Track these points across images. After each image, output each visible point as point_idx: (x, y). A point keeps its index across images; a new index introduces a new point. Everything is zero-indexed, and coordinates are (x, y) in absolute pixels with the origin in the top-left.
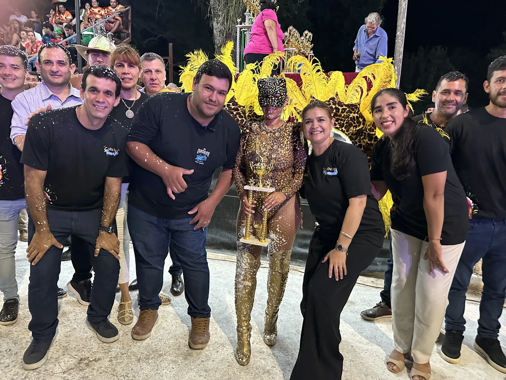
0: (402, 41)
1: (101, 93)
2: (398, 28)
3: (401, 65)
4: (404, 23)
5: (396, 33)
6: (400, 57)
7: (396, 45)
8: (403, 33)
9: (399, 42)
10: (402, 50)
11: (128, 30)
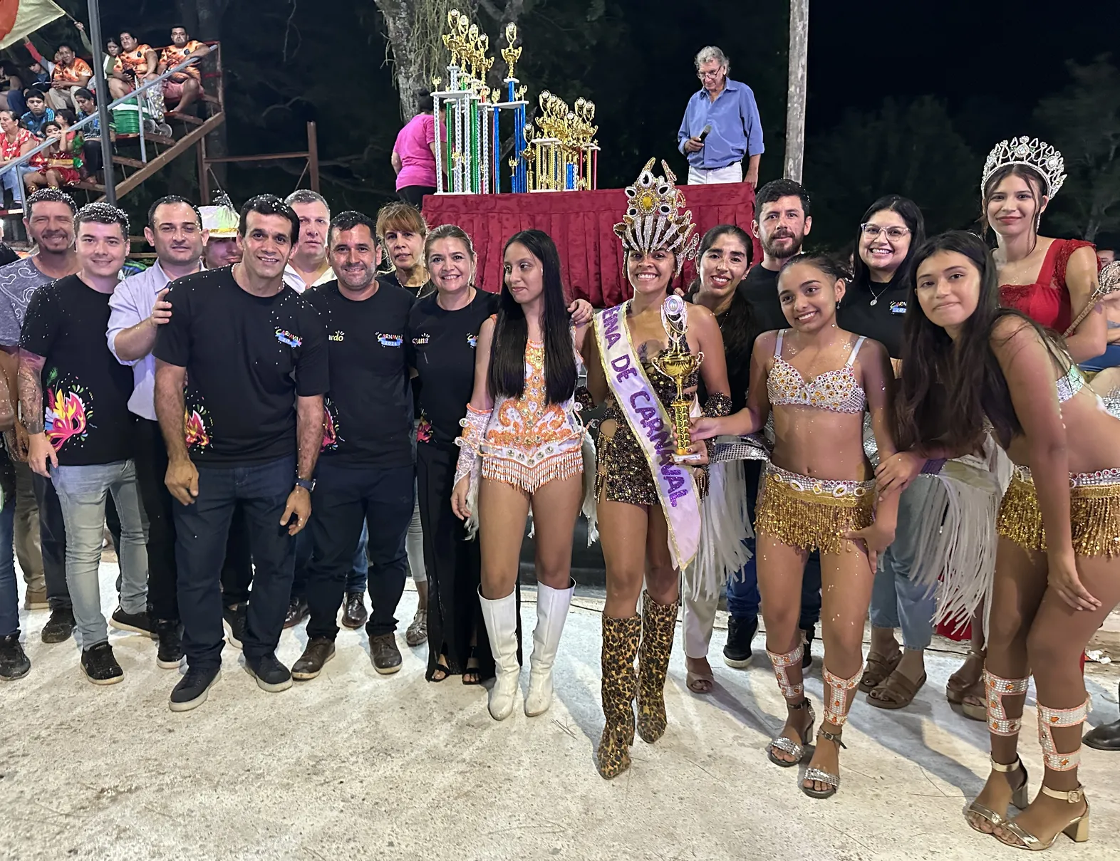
0: (801, 104)
1: (270, 238)
2: (792, 78)
3: (801, 157)
4: (803, 67)
5: (788, 89)
6: (799, 140)
7: (790, 113)
8: (801, 88)
9: (796, 109)
10: (802, 123)
11: (217, 97)
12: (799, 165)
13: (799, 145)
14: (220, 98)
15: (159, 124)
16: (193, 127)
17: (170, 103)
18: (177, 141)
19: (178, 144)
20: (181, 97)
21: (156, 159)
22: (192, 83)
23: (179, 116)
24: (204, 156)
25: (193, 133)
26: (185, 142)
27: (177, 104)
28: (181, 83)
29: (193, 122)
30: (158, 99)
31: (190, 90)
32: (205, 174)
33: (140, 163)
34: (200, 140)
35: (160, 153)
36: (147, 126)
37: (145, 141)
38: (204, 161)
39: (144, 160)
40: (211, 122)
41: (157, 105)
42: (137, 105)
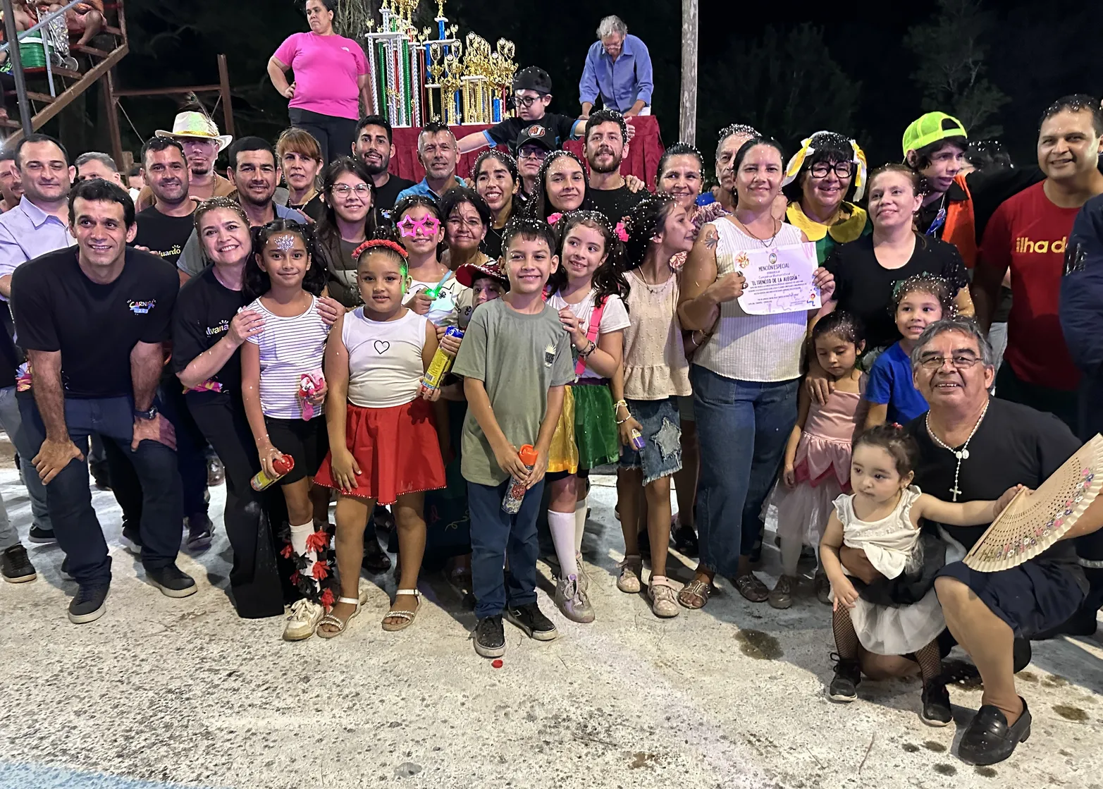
0: (694, 41)
1: (98, 224)
2: (685, 16)
3: (695, 89)
4: (695, 6)
5: (681, 26)
6: (693, 74)
7: (684, 49)
8: (693, 25)
9: (689, 45)
10: (695, 59)
11: (118, 26)
12: (693, 98)
13: (693, 78)
14: (123, 30)
15: (64, 57)
16: (97, 60)
17: (74, 35)
18: (83, 74)
19: (85, 77)
20: (84, 29)
21: (64, 94)
22: (95, 15)
23: (84, 49)
24: (111, 89)
25: (98, 66)
26: (91, 76)
27: (81, 36)
28: (83, 14)
29: (98, 55)
30: (62, 32)
31: (94, 23)
32: (114, 107)
33: (48, 97)
34: (106, 73)
35: (68, 87)
36: (53, 57)
37: (53, 74)
38: (111, 95)
39: (53, 94)
40: (116, 54)
41: (62, 38)
42: (41, 37)
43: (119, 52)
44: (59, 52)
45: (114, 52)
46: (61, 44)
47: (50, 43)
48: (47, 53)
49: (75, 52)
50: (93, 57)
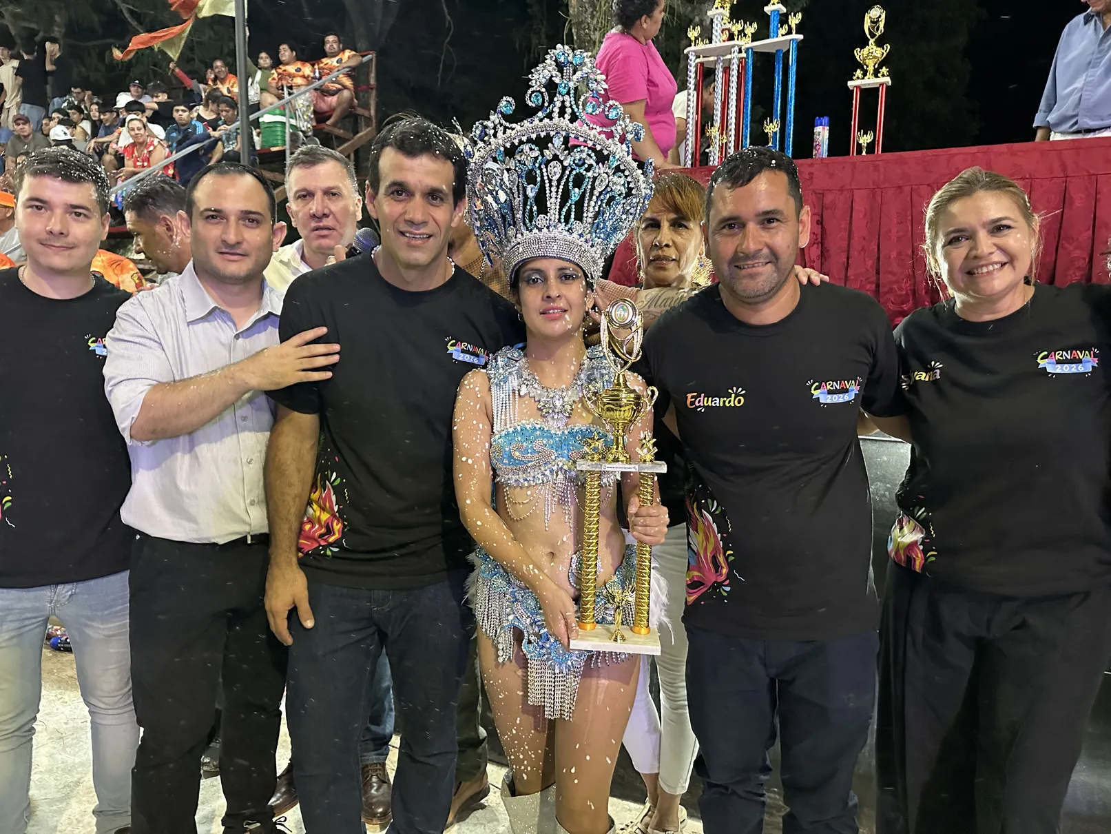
14: (373, 112)
15: (306, 137)
16: (342, 141)
22: (346, 93)
28: (333, 95)
29: (343, 136)
30: (307, 110)
31: (343, 103)
36: (294, 138)
40: (361, 137)
41: (305, 117)
42: (284, 116)
43: (365, 135)
44: (302, 131)
45: (360, 134)
46: (305, 125)
47: (293, 122)
48: (288, 130)
49: (317, 132)
50: (337, 137)
